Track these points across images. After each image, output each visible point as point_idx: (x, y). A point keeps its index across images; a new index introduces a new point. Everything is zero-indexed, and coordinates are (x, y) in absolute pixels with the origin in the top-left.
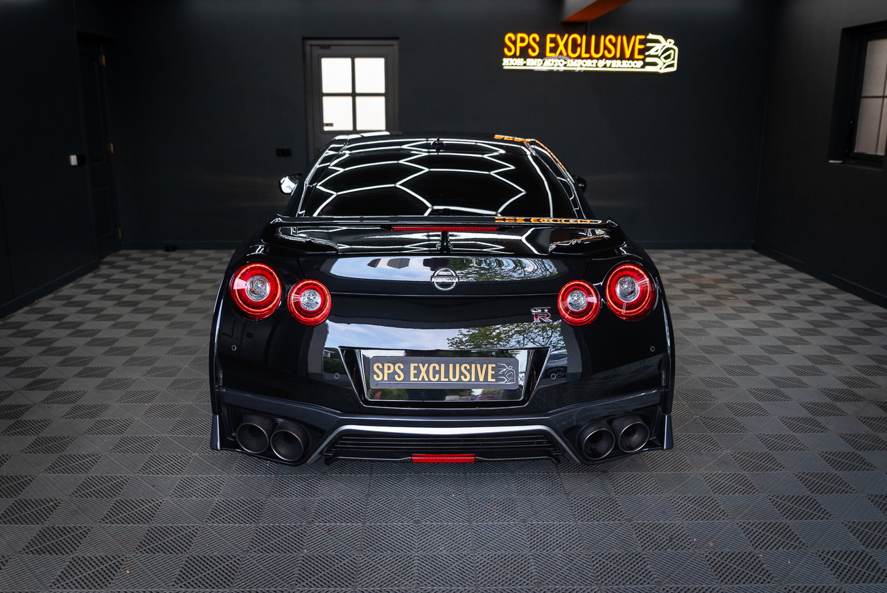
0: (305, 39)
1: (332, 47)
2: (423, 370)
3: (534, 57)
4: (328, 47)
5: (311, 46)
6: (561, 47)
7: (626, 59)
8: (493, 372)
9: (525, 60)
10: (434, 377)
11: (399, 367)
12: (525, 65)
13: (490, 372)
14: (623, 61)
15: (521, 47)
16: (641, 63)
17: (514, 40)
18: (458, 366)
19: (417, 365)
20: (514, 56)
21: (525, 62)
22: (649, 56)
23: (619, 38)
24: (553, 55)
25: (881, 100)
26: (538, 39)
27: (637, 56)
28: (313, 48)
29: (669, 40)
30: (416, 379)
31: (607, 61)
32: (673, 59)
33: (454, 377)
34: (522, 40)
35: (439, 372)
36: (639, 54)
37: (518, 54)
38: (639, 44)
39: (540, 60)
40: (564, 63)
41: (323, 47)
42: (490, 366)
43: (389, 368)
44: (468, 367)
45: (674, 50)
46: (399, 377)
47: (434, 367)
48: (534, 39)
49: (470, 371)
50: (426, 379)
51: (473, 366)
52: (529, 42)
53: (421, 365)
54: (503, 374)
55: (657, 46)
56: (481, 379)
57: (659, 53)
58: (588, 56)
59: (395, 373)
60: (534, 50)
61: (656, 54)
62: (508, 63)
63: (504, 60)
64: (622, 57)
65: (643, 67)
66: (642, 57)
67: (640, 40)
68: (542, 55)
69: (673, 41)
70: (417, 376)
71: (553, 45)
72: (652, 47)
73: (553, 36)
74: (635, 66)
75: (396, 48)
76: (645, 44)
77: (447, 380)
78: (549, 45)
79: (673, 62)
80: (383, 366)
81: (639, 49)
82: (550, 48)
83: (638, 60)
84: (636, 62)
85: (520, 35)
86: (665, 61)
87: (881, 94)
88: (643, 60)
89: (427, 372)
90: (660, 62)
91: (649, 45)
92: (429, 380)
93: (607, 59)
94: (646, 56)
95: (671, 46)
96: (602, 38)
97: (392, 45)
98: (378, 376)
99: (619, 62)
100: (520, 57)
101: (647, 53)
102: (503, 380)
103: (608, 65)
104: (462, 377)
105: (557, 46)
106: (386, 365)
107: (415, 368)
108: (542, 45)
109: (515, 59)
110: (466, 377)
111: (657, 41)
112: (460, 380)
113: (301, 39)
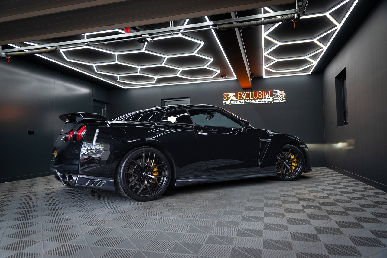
4: (170, 102)
5: (165, 102)
113: (160, 100)
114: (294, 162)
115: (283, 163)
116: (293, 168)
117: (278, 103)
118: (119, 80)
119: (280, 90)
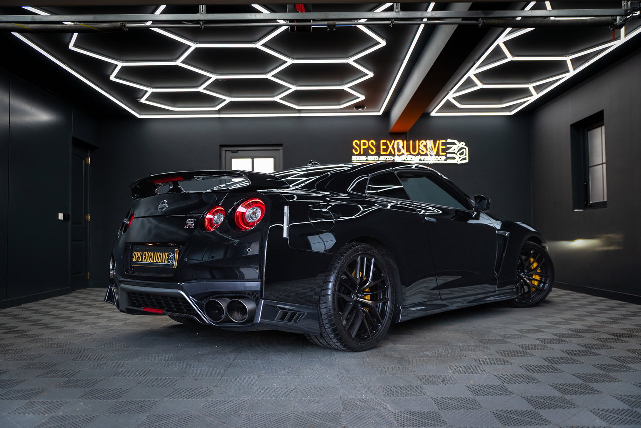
0: (222, 146)
1: (239, 152)
3: (372, 155)
4: (237, 151)
5: (226, 151)
6: (390, 148)
9: (367, 157)
11: (140, 254)
12: (366, 160)
14: (432, 157)
15: (363, 148)
16: (444, 158)
17: (359, 144)
19: (145, 253)
20: (359, 154)
21: (366, 158)
22: (450, 153)
23: (428, 142)
24: (385, 153)
25: (601, 166)
26: (374, 144)
27: (441, 153)
28: (227, 152)
32: (466, 155)
34: (364, 144)
36: (442, 152)
37: (362, 153)
38: (442, 146)
39: (377, 157)
40: (393, 158)
41: (233, 152)
45: (466, 149)
46: (140, 259)
48: (372, 143)
52: (369, 145)
53: (147, 253)
55: (454, 147)
57: (456, 151)
58: (408, 153)
60: (372, 150)
61: (454, 151)
62: (355, 159)
63: (353, 157)
65: (445, 160)
66: (445, 154)
67: (442, 143)
68: (378, 154)
69: (464, 143)
70: (144, 260)
71: (385, 147)
72: (450, 148)
73: (385, 141)
74: (440, 160)
75: (281, 151)
76: (446, 146)
78: (382, 147)
79: (465, 157)
82: (383, 148)
83: (442, 155)
84: (440, 157)
85: (362, 141)
86: (460, 156)
87: (601, 162)
88: (445, 155)
91: (448, 146)
93: (421, 155)
94: (447, 153)
95: (464, 146)
96: (417, 142)
97: (279, 150)
99: (429, 157)
100: (363, 155)
101: (447, 151)
103: (422, 160)
105: (388, 147)
107: (145, 255)
108: (378, 148)
109: (360, 156)
113: (219, 146)
114: (537, 274)
115: (519, 276)
116: (536, 283)
117: (455, 164)
118: (143, 100)
119: (460, 141)
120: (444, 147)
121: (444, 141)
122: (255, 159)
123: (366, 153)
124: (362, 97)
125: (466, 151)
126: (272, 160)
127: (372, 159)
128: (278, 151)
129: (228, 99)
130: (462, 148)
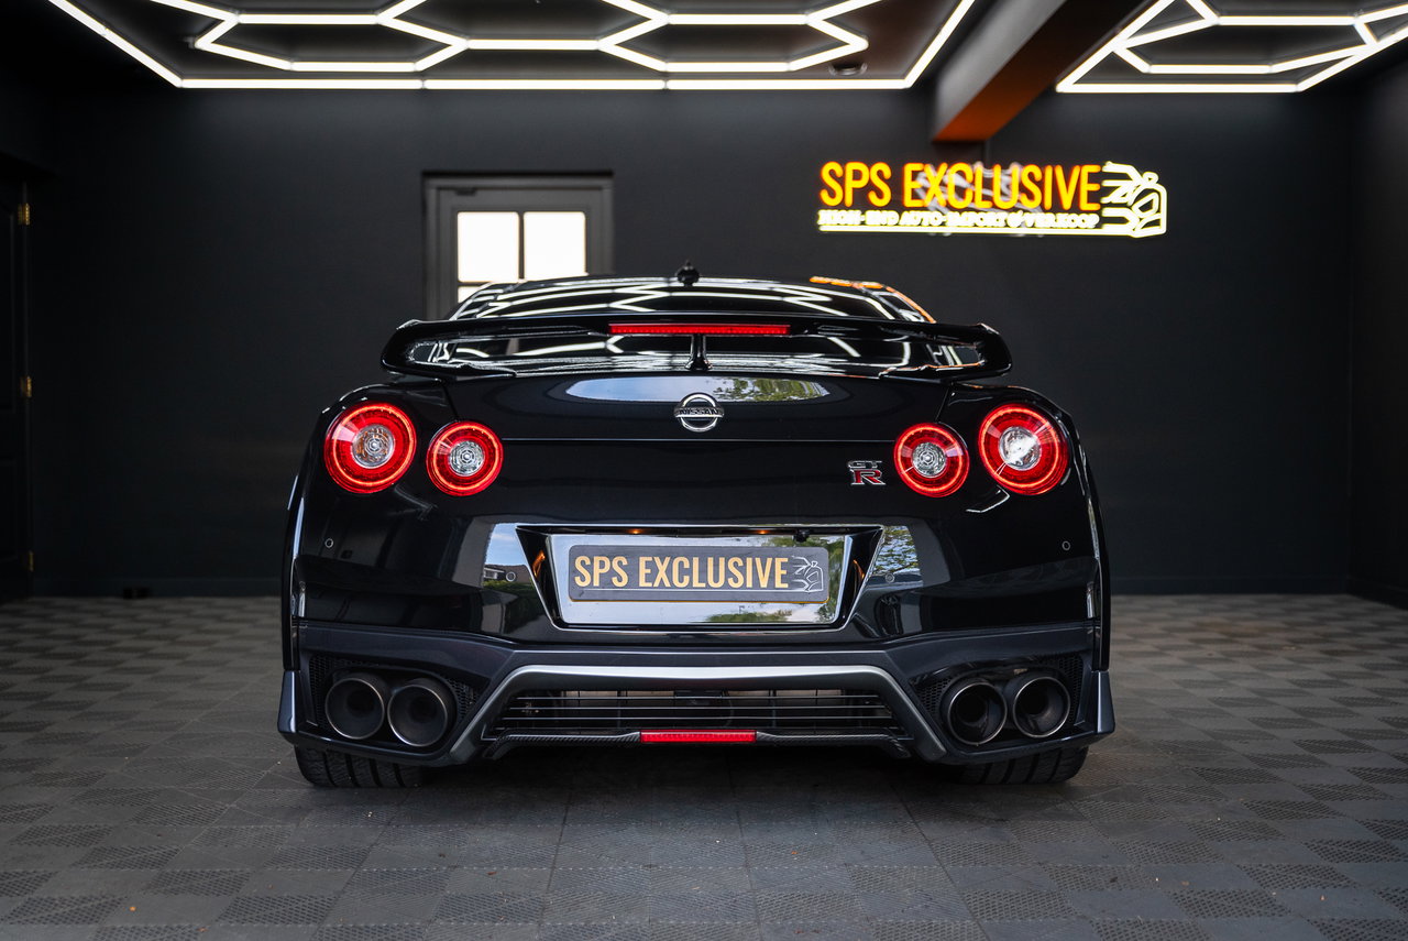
0: (427, 175)
1: (480, 193)
2: (662, 568)
3: (881, 209)
4: (472, 191)
5: (440, 189)
6: (935, 188)
7: (1064, 211)
8: (784, 572)
9: (863, 213)
10: (681, 581)
11: (620, 563)
12: (863, 223)
13: (779, 572)
14: (1060, 215)
16: (1095, 219)
17: (841, 176)
18: (722, 560)
19: (650, 559)
20: (841, 206)
21: (863, 218)
22: (1110, 205)
23: (1049, 171)
24: (918, 203)
26: (887, 173)
27: (1084, 205)
28: (443, 193)
29: (1148, 174)
30: (650, 585)
31: (1027, 214)
32: (1159, 211)
33: (716, 580)
34: (857, 175)
35: (689, 572)
36: (1089, 202)
37: (849, 201)
38: (1090, 181)
39: (893, 214)
40: (941, 219)
41: (463, 192)
42: (779, 561)
43: (602, 565)
44: (741, 563)
45: (1159, 193)
46: (620, 580)
47: (681, 564)
48: (880, 174)
49: (743, 570)
50: (667, 584)
51: (749, 560)
53: (657, 560)
54: (802, 576)
55: (1125, 186)
56: (764, 583)
57: (1130, 200)
58: (987, 204)
59: (612, 572)
60: (880, 195)
61: (1123, 201)
62: (829, 221)
63: (822, 213)
64: (1057, 207)
65: (1098, 226)
66: (1095, 207)
67: (1090, 174)
68: (897, 205)
69: (1155, 177)
70: (650, 578)
71: (918, 185)
72: (1114, 188)
73: (919, 167)
74: (1082, 225)
75: (607, 193)
76: (1100, 183)
77: (704, 585)
78: (910, 185)
79: (1157, 216)
80: (592, 561)
81: (1089, 193)
82: (912, 189)
83: (1088, 212)
84: (1083, 216)
85: (851, 166)
86: (1141, 215)
88: (1098, 212)
89: (669, 571)
90: (1133, 215)
91: (1107, 183)
92: (673, 586)
93: (1026, 210)
94: (1104, 206)
95: (1153, 184)
96: (1016, 169)
98: (583, 579)
99: (1051, 215)
100: (853, 207)
101: (1105, 200)
102: (802, 585)
103: (1029, 224)
104: (731, 581)
106: (597, 560)
107: (648, 565)
108: (896, 183)
109: (843, 212)
110: (736, 581)
111: (1124, 177)
112: (726, 585)
113: (418, 176)
117: (1127, 239)
118: (206, 43)
119: (1141, 170)
120: (1094, 187)
121: (1094, 169)
122: (529, 217)
123: (861, 201)
124: (856, 44)
125: (1161, 197)
126: (578, 219)
127: (880, 221)
128: (596, 194)
129: (457, 44)
130: (1146, 192)
